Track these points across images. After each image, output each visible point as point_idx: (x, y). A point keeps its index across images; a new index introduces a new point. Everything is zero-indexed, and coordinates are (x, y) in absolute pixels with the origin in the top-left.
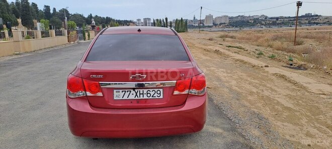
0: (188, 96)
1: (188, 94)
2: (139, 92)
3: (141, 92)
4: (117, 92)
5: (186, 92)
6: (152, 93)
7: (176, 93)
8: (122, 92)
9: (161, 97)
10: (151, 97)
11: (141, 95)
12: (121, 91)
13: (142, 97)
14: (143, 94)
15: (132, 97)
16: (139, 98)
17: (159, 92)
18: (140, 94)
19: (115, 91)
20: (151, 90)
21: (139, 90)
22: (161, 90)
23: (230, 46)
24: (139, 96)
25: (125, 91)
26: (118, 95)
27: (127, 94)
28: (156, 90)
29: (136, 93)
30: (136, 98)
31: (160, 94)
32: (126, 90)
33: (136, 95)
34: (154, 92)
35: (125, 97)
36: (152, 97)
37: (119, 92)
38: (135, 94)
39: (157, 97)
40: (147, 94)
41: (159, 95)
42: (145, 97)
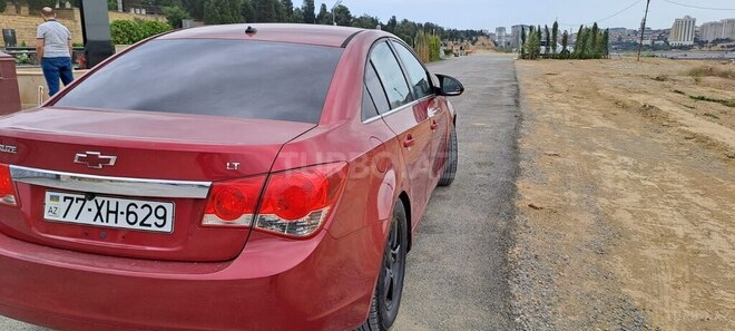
0: (249, 234)
1: (251, 228)
2: (105, 204)
3: (113, 208)
4: (52, 198)
5: (244, 220)
6: (142, 214)
7: (211, 220)
8: (65, 198)
9: (168, 228)
10: (137, 226)
11: (112, 216)
12: (62, 195)
13: (111, 223)
14: (116, 212)
15: (87, 218)
16: (105, 224)
17: (161, 213)
18: (109, 212)
19: (48, 194)
20: (140, 203)
21: (106, 199)
22: (169, 207)
23: (703, 99)
24: (104, 218)
25: (72, 199)
26: (55, 209)
27: (76, 207)
28: (154, 205)
29: (99, 208)
30: (98, 222)
31: (164, 218)
32: (75, 196)
33: (99, 214)
34: (147, 210)
35: (70, 218)
36: (142, 224)
37: (57, 198)
38: (95, 211)
39: (154, 228)
40: (128, 213)
41: (160, 222)
42: (122, 223)
